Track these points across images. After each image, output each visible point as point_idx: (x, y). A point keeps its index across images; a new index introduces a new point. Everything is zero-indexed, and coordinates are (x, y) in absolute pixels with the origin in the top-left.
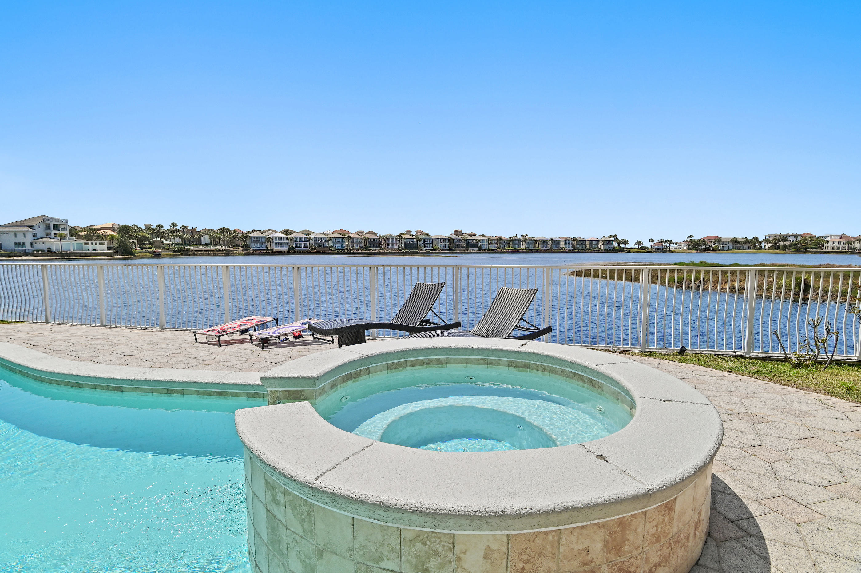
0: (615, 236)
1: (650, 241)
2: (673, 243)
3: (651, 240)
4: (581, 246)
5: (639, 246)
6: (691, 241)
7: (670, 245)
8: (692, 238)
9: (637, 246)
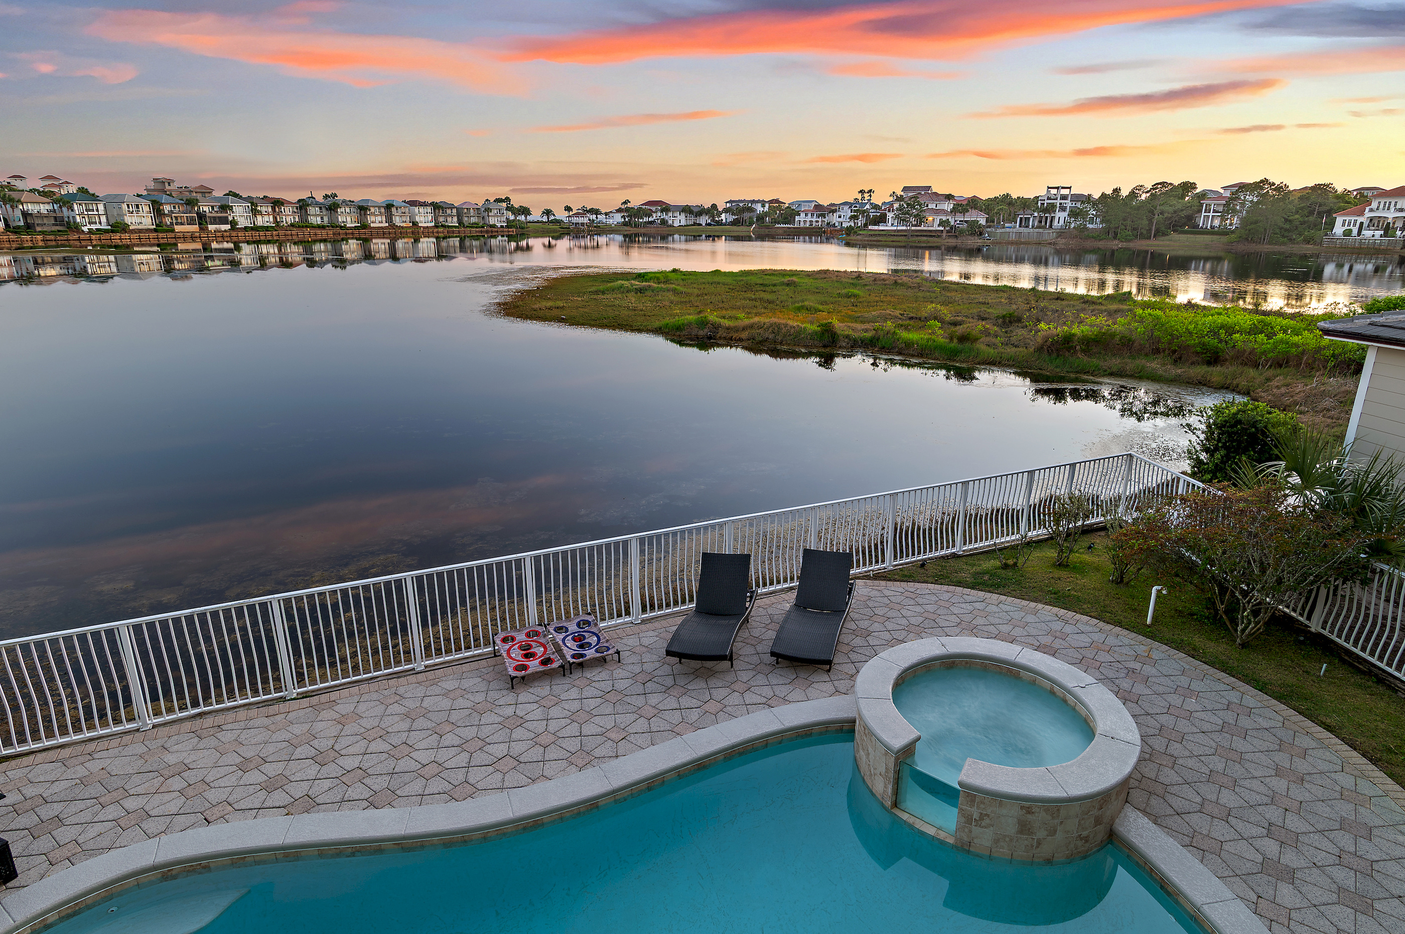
0: (508, 199)
1: (565, 210)
2: (601, 214)
3: (568, 209)
4: (449, 219)
5: (548, 218)
6: (627, 210)
7: (597, 218)
8: (629, 205)
9: (545, 219)
